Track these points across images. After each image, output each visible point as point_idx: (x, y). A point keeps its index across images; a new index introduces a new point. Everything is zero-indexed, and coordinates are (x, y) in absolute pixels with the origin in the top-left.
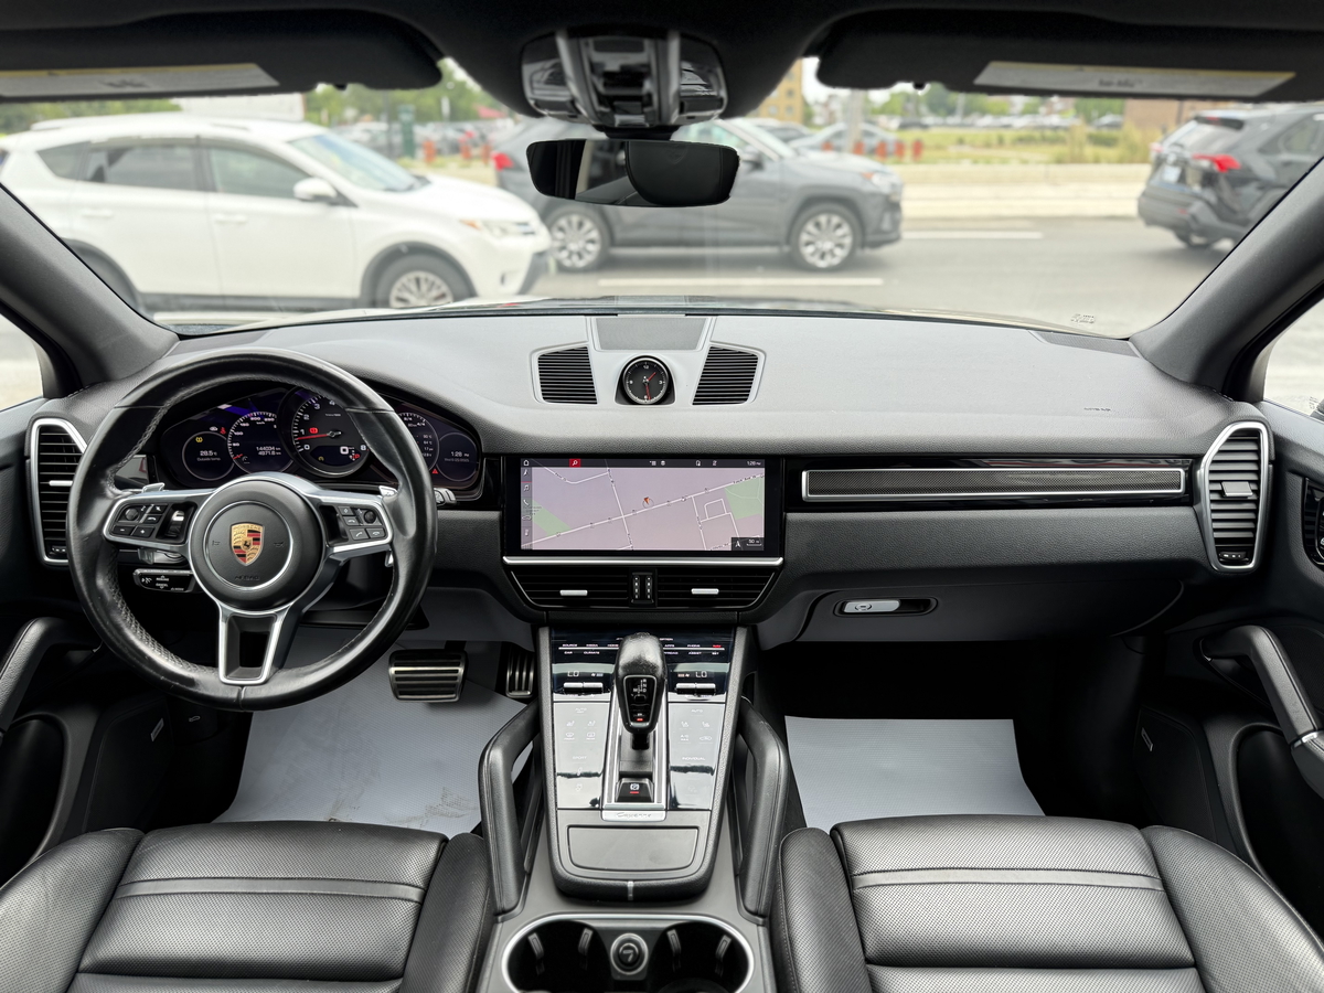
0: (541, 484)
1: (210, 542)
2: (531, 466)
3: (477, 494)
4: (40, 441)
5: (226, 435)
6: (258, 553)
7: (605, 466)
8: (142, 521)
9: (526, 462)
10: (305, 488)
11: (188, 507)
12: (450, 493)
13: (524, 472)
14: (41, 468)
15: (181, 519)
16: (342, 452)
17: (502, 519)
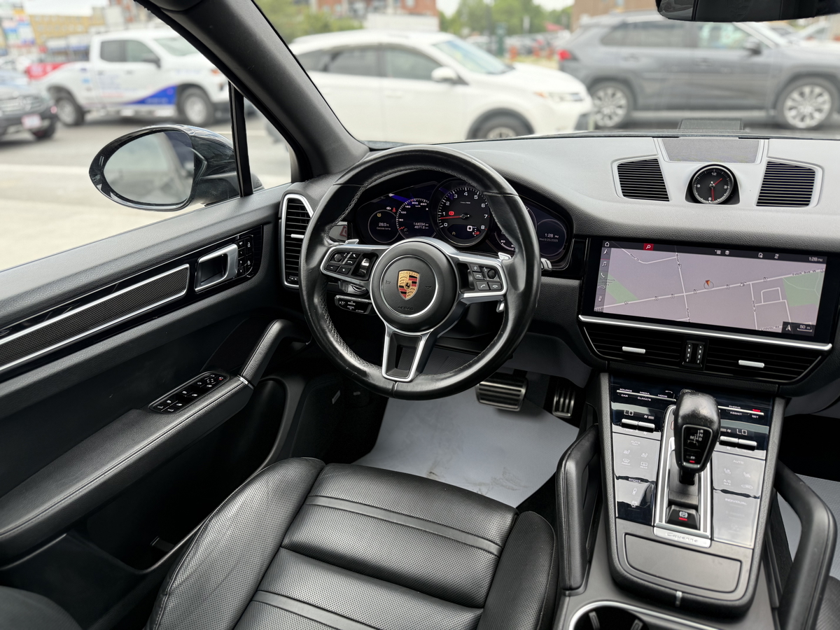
0: (617, 262)
1: (385, 281)
2: (611, 247)
3: (564, 266)
4: (287, 209)
5: (396, 213)
6: (414, 292)
7: (674, 251)
8: (344, 263)
9: (607, 244)
10: (449, 250)
11: (372, 257)
12: (548, 262)
13: (605, 251)
14: (287, 226)
15: (367, 264)
16: (468, 230)
17: (581, 287)
